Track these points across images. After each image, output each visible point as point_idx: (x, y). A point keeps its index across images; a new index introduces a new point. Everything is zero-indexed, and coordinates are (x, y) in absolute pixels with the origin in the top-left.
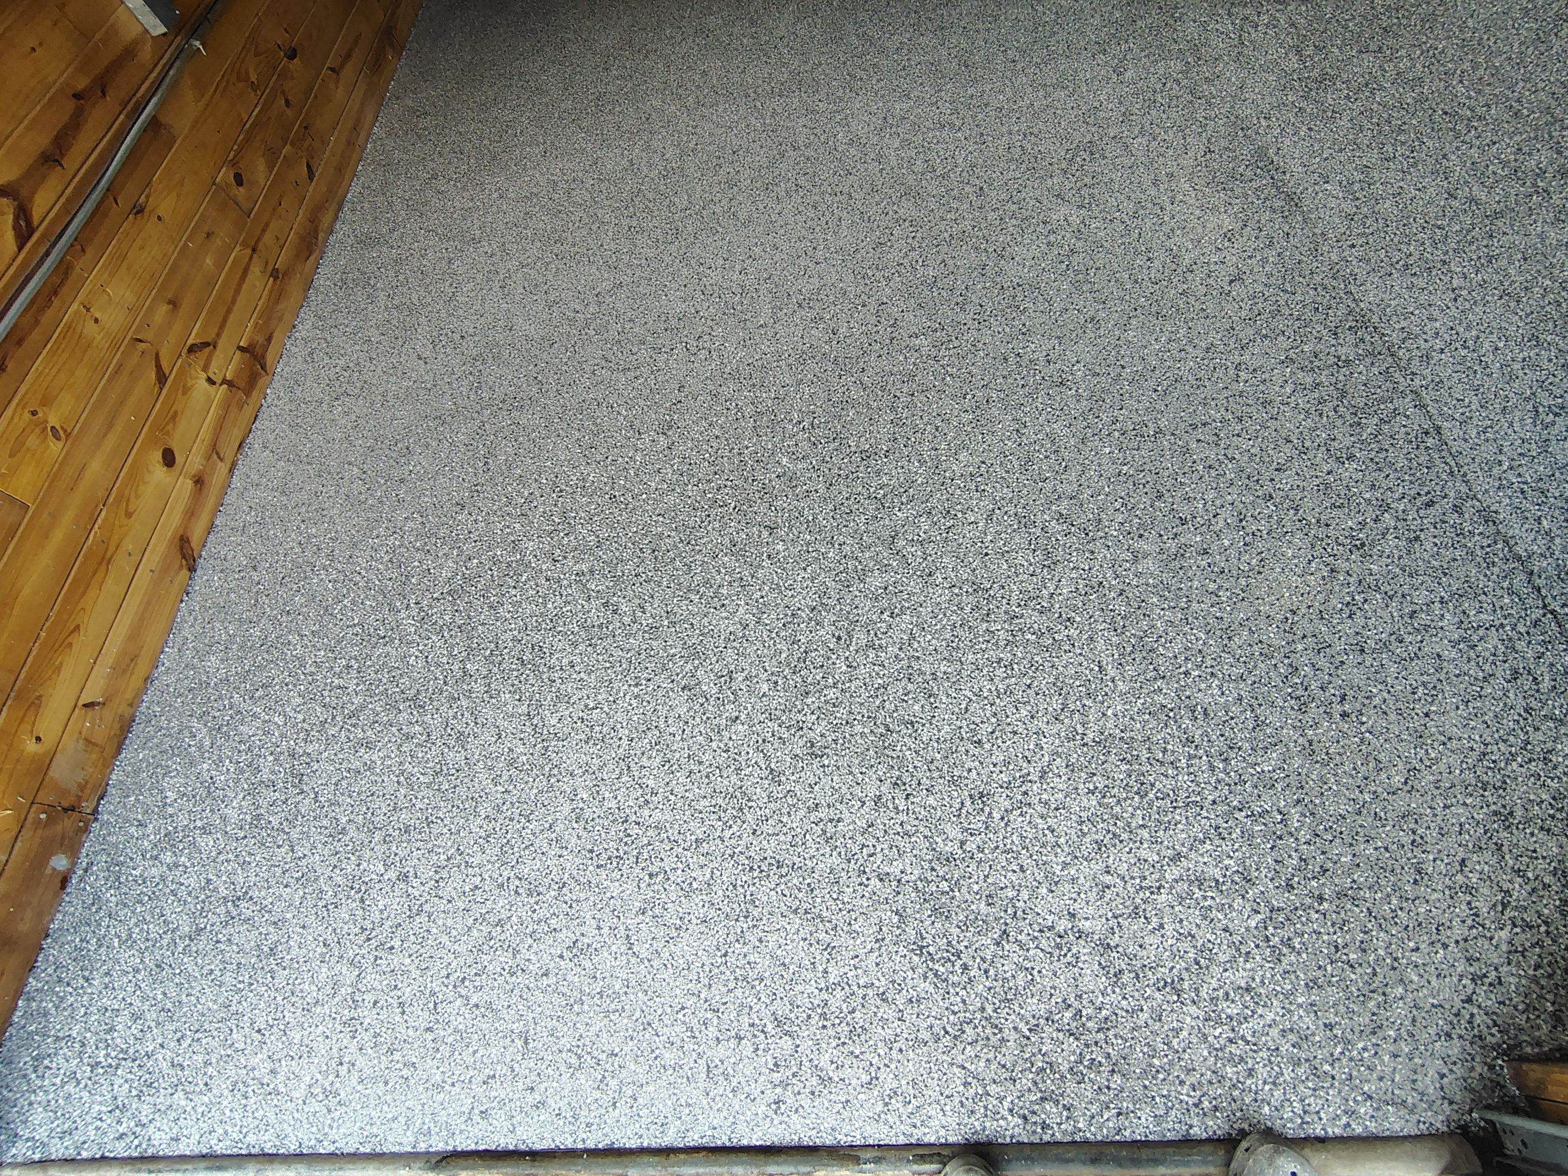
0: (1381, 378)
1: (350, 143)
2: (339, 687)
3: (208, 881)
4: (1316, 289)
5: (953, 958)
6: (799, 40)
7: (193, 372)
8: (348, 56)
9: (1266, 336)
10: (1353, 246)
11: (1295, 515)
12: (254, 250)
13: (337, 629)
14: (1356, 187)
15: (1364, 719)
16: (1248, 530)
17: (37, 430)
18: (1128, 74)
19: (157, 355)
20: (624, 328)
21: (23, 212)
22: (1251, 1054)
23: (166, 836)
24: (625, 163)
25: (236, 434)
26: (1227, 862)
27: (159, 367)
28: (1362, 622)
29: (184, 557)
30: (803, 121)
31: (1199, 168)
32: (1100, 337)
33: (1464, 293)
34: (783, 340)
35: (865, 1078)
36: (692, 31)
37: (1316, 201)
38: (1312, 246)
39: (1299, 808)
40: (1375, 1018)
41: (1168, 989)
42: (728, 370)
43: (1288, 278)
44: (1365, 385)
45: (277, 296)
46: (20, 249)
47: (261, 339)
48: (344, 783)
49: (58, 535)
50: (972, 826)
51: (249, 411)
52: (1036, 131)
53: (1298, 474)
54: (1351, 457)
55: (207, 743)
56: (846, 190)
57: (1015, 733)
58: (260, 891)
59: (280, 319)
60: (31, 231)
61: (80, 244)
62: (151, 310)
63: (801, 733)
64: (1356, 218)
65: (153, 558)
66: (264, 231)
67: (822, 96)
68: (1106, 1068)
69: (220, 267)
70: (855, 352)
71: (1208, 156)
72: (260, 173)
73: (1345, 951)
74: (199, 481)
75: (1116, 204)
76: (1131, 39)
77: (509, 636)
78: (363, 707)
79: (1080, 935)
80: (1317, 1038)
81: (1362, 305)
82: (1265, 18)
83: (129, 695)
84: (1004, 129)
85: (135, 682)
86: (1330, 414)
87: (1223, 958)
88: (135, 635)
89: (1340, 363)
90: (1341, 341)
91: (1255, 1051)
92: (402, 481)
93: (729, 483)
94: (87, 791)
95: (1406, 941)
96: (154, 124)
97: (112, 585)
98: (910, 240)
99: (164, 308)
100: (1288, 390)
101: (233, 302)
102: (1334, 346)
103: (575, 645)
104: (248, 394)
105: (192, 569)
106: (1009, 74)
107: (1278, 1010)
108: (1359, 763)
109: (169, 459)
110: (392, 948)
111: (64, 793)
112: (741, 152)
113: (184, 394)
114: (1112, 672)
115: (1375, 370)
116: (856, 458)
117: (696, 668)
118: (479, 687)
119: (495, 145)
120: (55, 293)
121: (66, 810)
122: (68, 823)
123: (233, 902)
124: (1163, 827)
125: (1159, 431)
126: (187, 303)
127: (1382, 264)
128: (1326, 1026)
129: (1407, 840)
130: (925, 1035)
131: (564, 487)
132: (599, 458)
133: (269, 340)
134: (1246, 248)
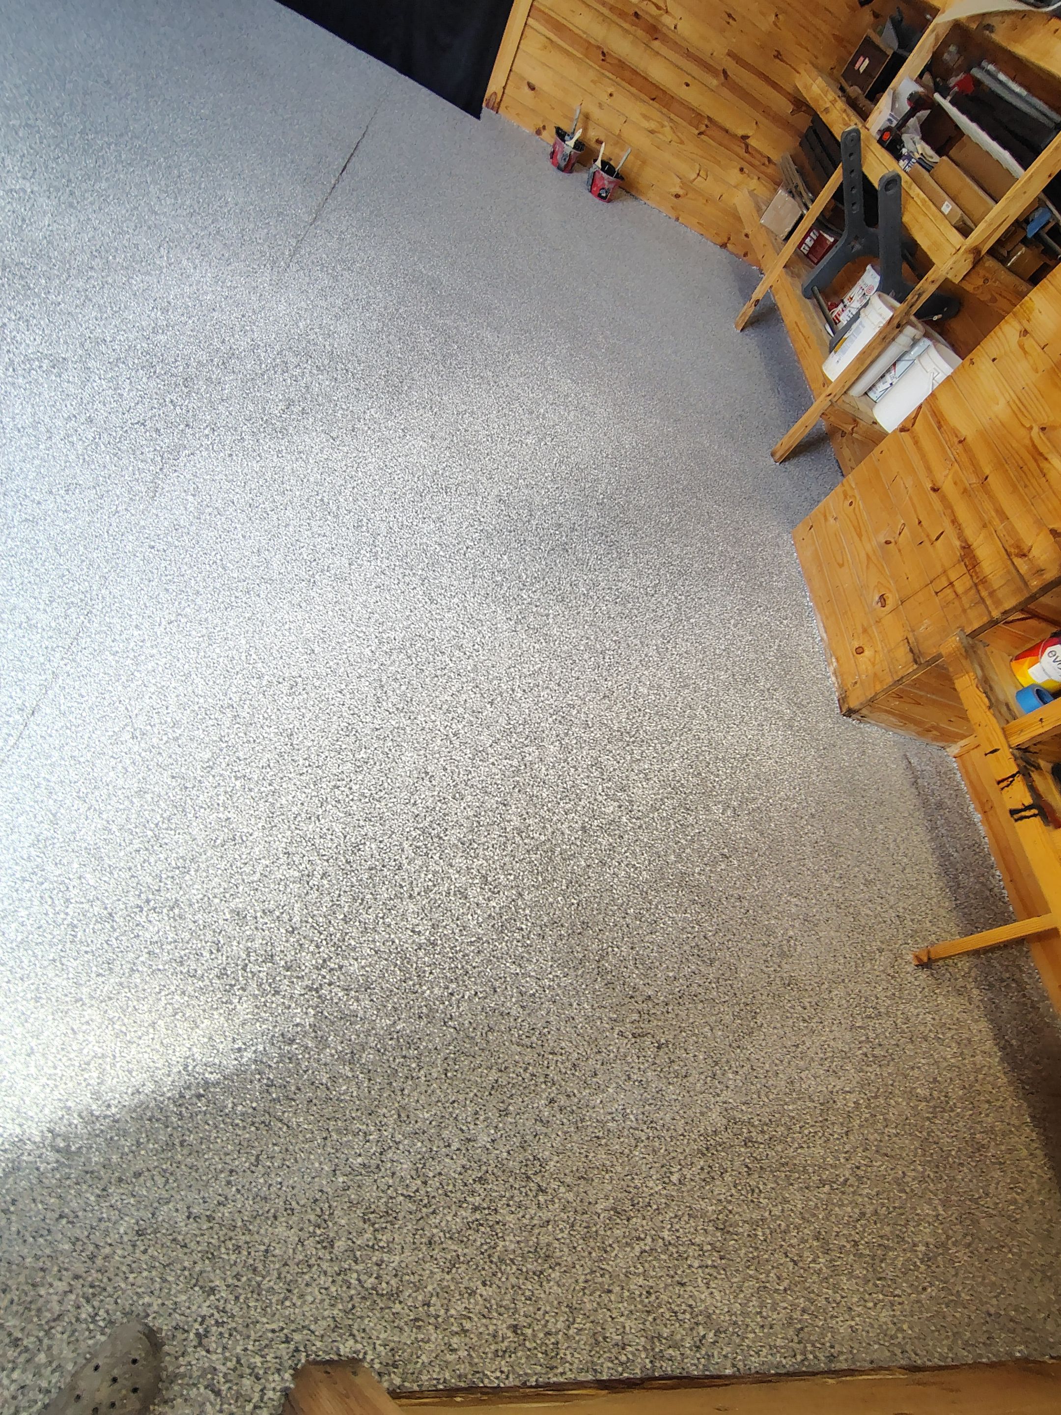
0: (42, 651)
10: (153, 547)
14: (209, 510)
31: (118, 429)
33: (184, 620)
37: (170, 503)
43: (73, 543)
44: (22, 651)
64: (180, 530)
71: (137, 426)
81: (103, 591)
90: (48, 609)
115: (46, 644)
134: (72, 504)
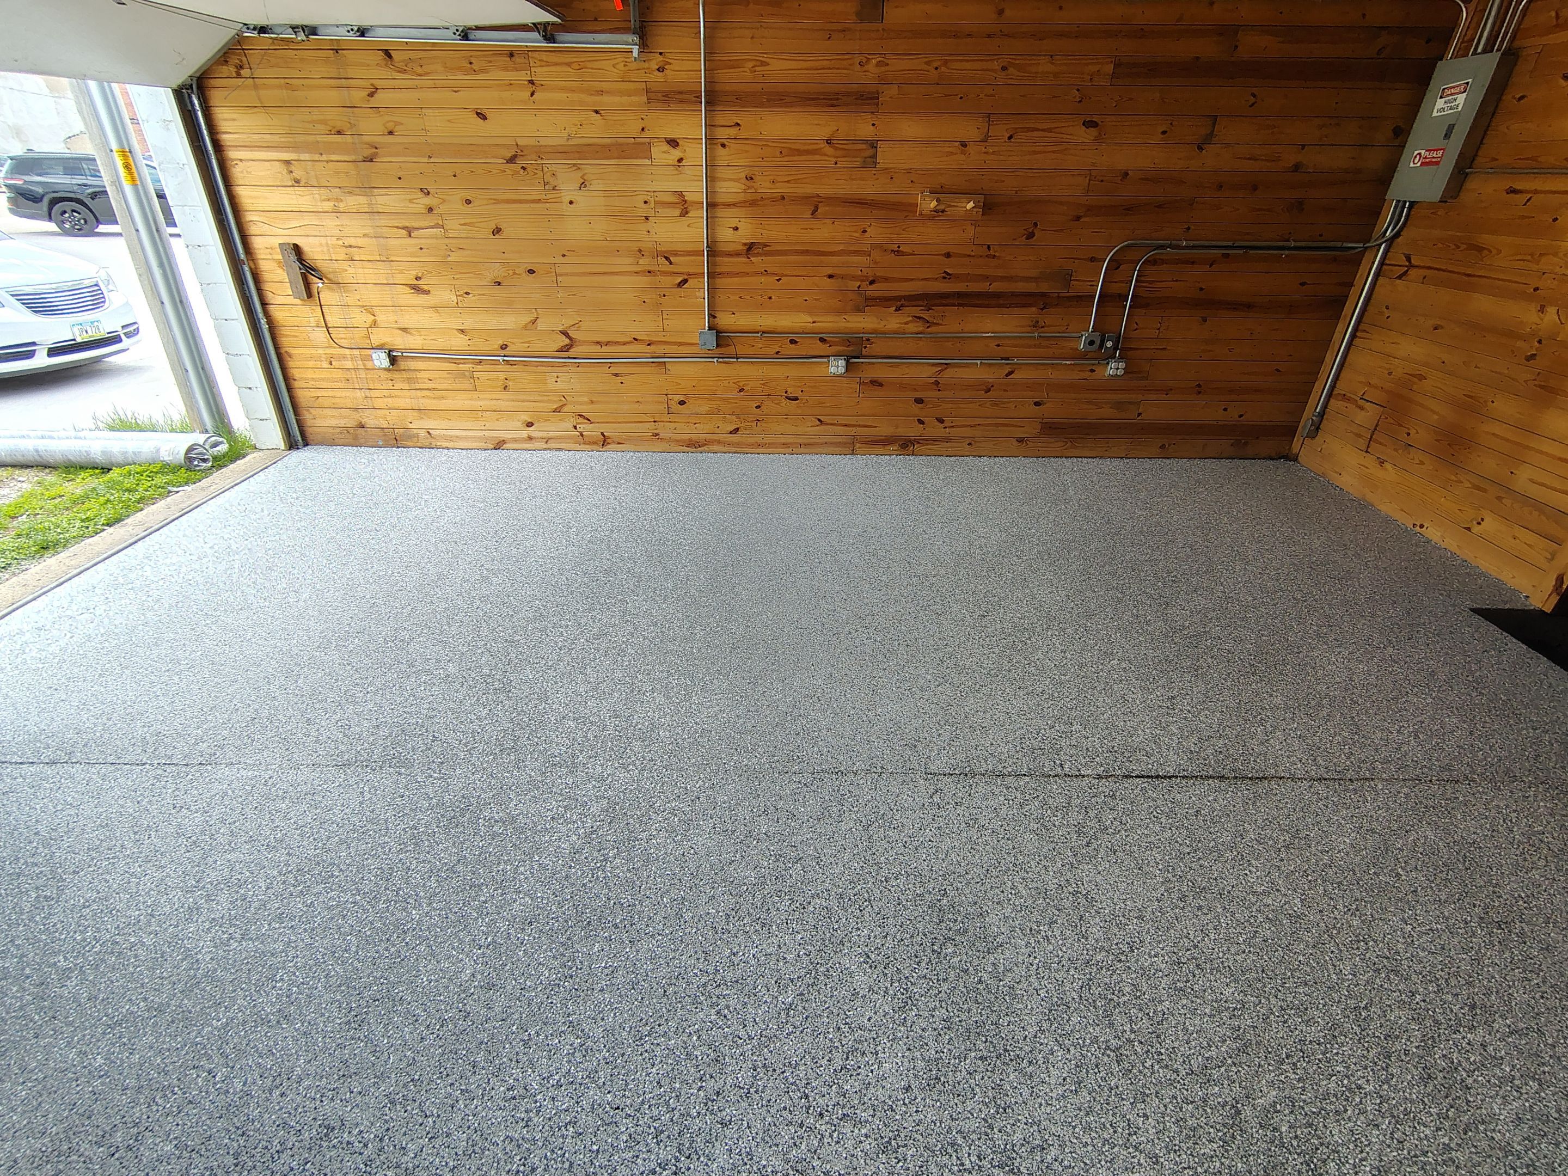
7: (572, 420)
8: (845, 425)
12: (656, 422)
19: (565, 405)
21: (570, 347)
27: (561, 407)
29: (497, 445)
45: (644, 439)
46: (555, 351)
47: (615, 440)
51: (578, 447)
59: (633, 444)
60: (567, 351)
61: (579, 365)
62: (581, 397)
65: (487, 433)
66: (671, 422)
74: (530, 439)
83: (439, 445)
88: (463, 439)
96: (663, 363)
99: (586, 400)
104: (585, 444)
105: (495, 449)
109: (530, 425)
113: (559, 420)
120: (551, 366)
126: (596, 407)
133: (619, 443)
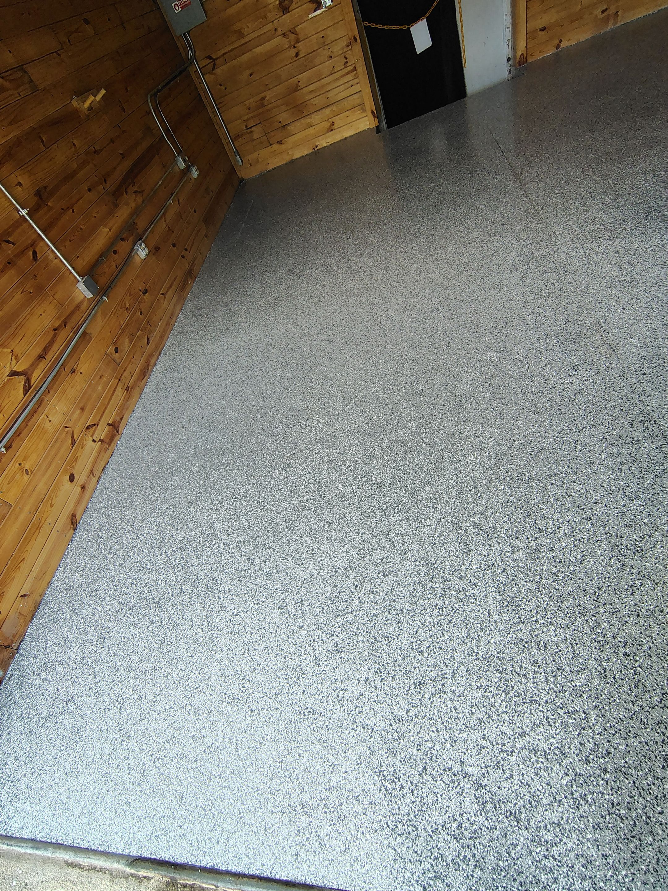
0: (658, 451)
1: (168, 324)
2: (127, 594)
3: (58, 689)
4: (622, 399)
5: (396, 780)
6: (369, 268)
7: (87, 438)
8: (170, 287)
9: (592, 425)
10: (644, 374)
11: (604, 530)
12: (119, 380)
13: (130, 563)
14: (648, 340)
15: (638, 658)
16: (577, 538)
17: (21, 471)
18: (528, 281)
19: (73, 432)
20: (273, 414)
21: (28, 381)
22: (557, 867)
23: (44, 664)
24: (284, 331)
25: (102, 464)
26: (552, 740)
27: (73, 437)
28: (638, 597)
29: (72, 523)
30: (366, 309)
31: (562, 331)
32: (503, 424)
34: (346, 422)
35: (343, 848)
36: (320, 265)
37: (625, 348)
38: (621, 374)
39: (596, 711)
40: (633, 855)
41: (512, 818)
42: (318, 438)
43: (607, 392)
44: (647, 455)
45: (127, 399)
46: (25, 396)
47: (118, 419)
48: (122, 644)
49: (22, 517)
50: (413, 701)
51: (109, 452)
52: (479, 312)
53: (606, 506)
54: (638, 497)
55: (68, 617)
56: (383, 344)
57: (441, 648)
58: (78, 698)
59: (127, 409)
60: (30, 387)
61: (48, 390)
62: (73, 413)
63: (332, 638)
64: (647, 358)
65: (59, 526)
66: (125, 370)
67: (377, 296)
68: (472, 863)
69: (104, 389)
70: (379, 430)
71: (567, 324)
72: (126, 345)
73: (618, 807)
74: (83, 488)
75: (517, 351)
76: (531, 263)
77: (202, 573)
78: (135, 605)
79: (466, 776)
80: (597, 863)
81: (648, 408)
82: (602, 249)
83: (40, 591)
84: (463, 311)
85: (44, 584)
86: (626, 471)
87: (545, 802)
88: (46, 562)
89: (633, 442)
90: (635, 429)
91: (559, 866)
92: (168, 489)
93: (312, 498)
94: (16, 638)
95: (656, 806)
96: (84, 333)
97: (40, 539)
98: (412, 370)
99: (78, 411)
100: (603, 456)
101: (108, 404)
102: (631, 431)
103: (232, 580)
104: (109, 445)
105: (75, 529)
106: (468, 282)
107: (576, 841)
108: (633, 686)
109: (72, 478)
110: (129, 736)
111: (6, 638)
112: (336, 325)
113: (82, 448)
114: (495, 617)
115: (654, 446)
116: (374, 487)
117: (286, 597)
118: (186, 599)
119: (229, 322)
120: (35, 412)
121: (6, 647)
122: (6, 654)
123: (66, 702)
124: (516, 714)
125: (531, 478)
126: (87, 409)
127: (661, 384)
128: (603, 855)
129: (659, 739)
130: (376, 826)
131: (237, 496)
132: (255, 481)
133: (122, 419)
134: (585, 375)
